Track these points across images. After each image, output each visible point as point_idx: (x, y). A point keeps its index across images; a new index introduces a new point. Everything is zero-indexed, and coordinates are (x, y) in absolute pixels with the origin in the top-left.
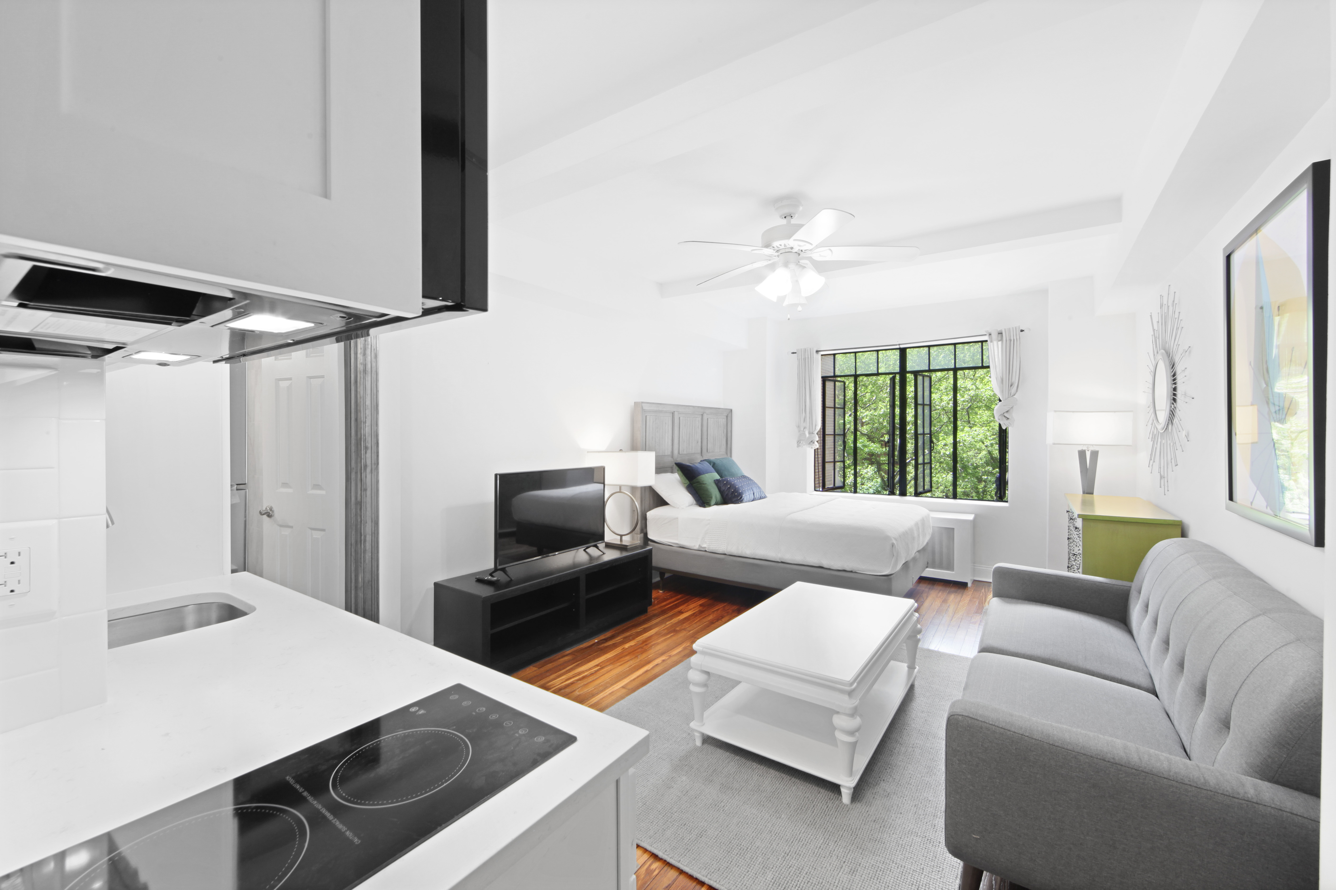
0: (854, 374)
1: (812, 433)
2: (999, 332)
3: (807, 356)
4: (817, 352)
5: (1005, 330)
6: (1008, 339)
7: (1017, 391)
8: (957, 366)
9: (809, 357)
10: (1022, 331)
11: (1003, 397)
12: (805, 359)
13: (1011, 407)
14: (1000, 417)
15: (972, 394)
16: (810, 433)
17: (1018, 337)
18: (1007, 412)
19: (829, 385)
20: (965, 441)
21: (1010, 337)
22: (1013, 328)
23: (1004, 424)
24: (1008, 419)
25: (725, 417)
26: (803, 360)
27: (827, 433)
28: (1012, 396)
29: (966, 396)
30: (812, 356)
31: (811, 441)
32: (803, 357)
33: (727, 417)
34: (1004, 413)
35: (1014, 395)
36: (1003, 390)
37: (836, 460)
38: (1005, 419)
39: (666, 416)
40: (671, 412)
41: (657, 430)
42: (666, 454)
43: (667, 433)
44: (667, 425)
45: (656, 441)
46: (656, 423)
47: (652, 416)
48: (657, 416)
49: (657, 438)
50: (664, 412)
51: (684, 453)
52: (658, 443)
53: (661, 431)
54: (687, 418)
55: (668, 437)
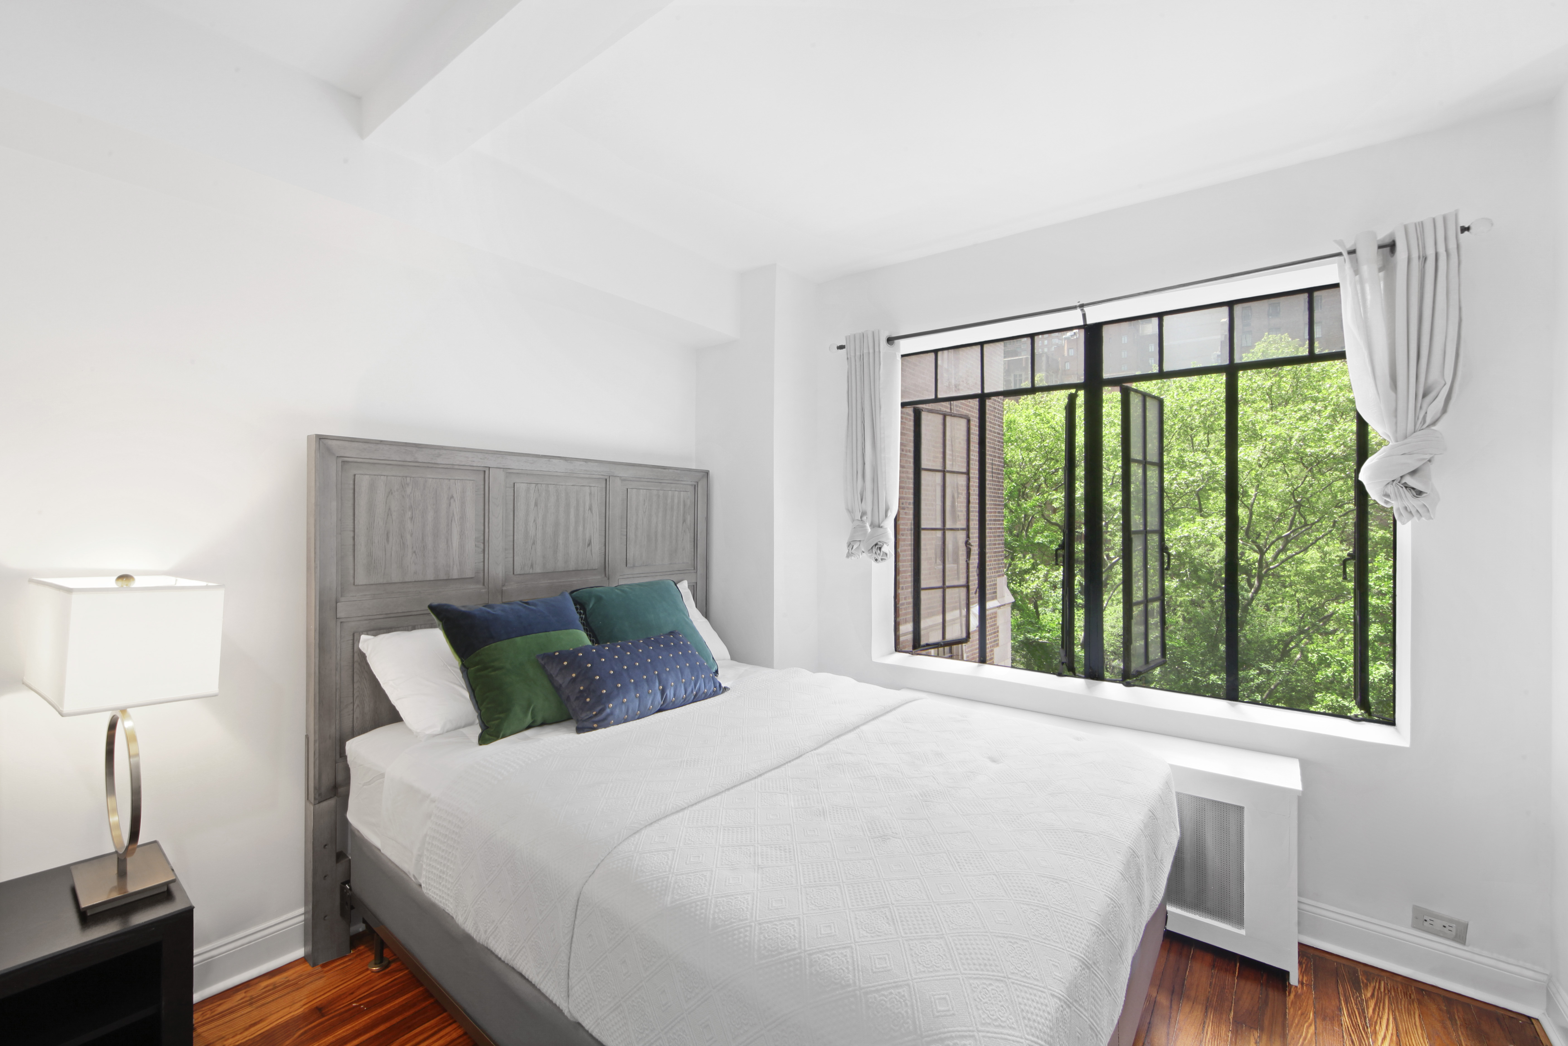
0: (980, 392)
1: (879, 526)
2: (1381, 243)
3: (866, 351)
4: (890, 340)
5: (1406, 228)
6: (1415, 255)
7: (1444, 410)
8: (1237, 360)
9: (871, 351)
10: (1464, 229)
11: (1396, 431)
12: (862, 357)
13: (1428, 457)
14: (1390, 490)
15: (1206, 471)
16: (872, 525)
17: (1452, 246)
18: (1413, 473)
19: (930, 424)
20: (1197, 536)
21: (1424, 248)
22: (1434, 220)
23: (1406, 508)
24: (1420, 493)
25: (691, 489)
26: (857, 360)
27: (923, 525)
28: (1428, 426)
29: (1197, 474)
30: (877, 350)
31: (876, 545)
32: (858, 353)
33: (695, 487)
34: (1402, 477)
35: (1434, 423)
36: (1396, 410)
37: (947, 584)
38: (1408, 494)
39: (450, 479)
40: (475, 468)
41: (409, 514)
42: (455, 576)
43: (457, 522)
44: (455, 501)
45: (404, 543)
46: (403, 496)
47: (382, 477)
48: (406, 477)
49: (412, 535)
50: (441, 466)
51: (531, 571)
52: (412, 548)
53: (430, 516)
54: (544, 486)
55: (462, 534)
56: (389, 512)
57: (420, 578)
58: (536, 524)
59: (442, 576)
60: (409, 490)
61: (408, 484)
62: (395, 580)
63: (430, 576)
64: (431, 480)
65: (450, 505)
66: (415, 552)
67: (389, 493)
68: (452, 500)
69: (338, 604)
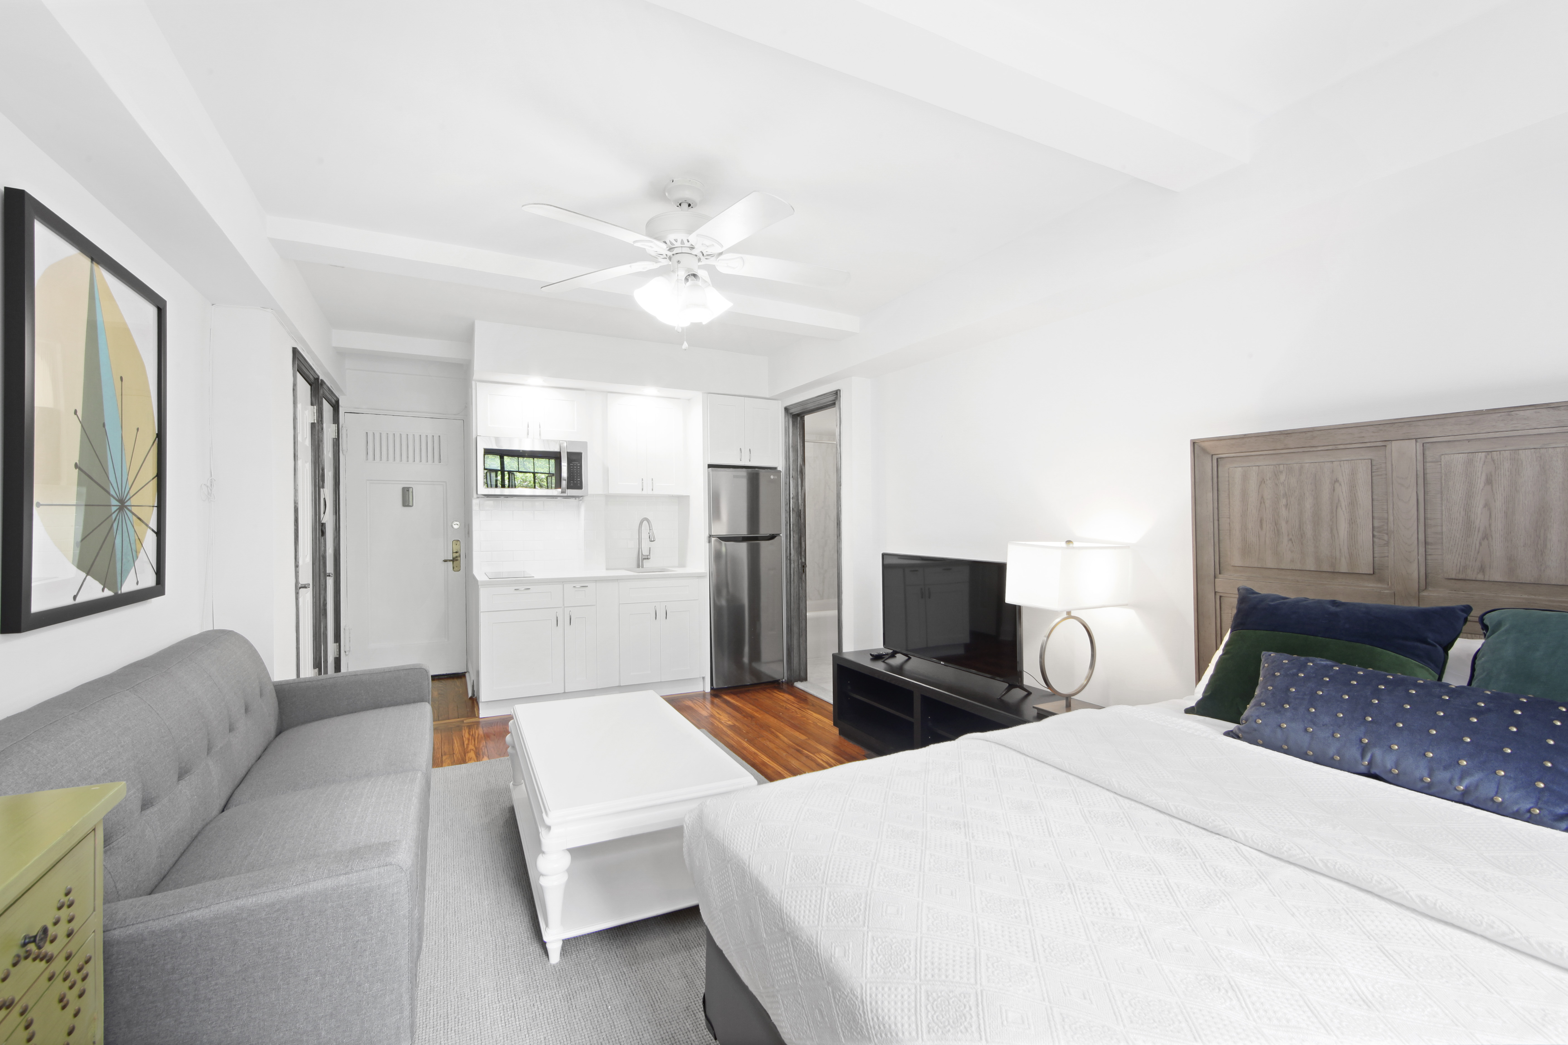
39: (1332, 462)
40: (1368, 445)
41: (1283, 501)
42: (1344, 569)
43: (1344, 509)
44: (1340, 485)
45: (1278, 531)
46: (1276, 484)
47: (1254, 468)
48: (1279, 465)
49: (1287, 522)
50: (1319, 449)
51: (1480, 577)
52: (1288, 535)
53: (1308, 504)
54: (1507, 454)
55: (1352, 522)
56: (1262, 500)
57: (1298, 566)
58: (1489, 509)
59: (1326, 567)
60: (1282, 478)
61: (1281, 472)
62: (1269, 565)
63: (1310, 565)
64: (1307, 465)
65: (1334, 490)
66: (1291, 540)
67: (1261, 482)
68: (1337, 485)
69: (1216, 579)
